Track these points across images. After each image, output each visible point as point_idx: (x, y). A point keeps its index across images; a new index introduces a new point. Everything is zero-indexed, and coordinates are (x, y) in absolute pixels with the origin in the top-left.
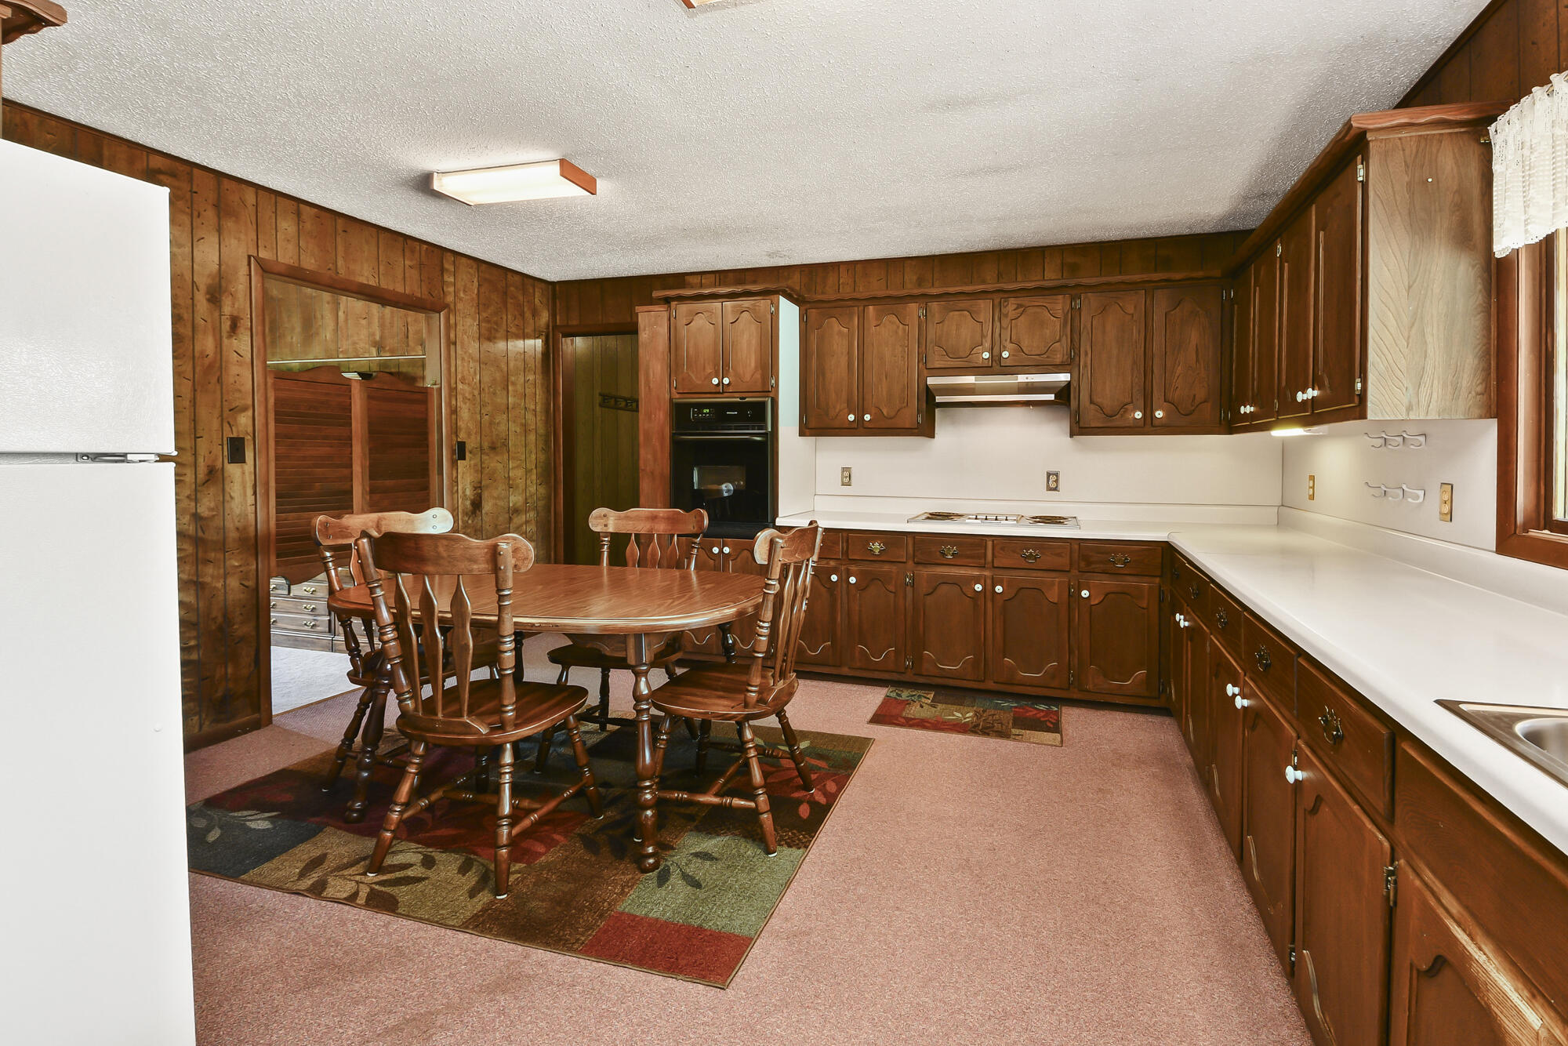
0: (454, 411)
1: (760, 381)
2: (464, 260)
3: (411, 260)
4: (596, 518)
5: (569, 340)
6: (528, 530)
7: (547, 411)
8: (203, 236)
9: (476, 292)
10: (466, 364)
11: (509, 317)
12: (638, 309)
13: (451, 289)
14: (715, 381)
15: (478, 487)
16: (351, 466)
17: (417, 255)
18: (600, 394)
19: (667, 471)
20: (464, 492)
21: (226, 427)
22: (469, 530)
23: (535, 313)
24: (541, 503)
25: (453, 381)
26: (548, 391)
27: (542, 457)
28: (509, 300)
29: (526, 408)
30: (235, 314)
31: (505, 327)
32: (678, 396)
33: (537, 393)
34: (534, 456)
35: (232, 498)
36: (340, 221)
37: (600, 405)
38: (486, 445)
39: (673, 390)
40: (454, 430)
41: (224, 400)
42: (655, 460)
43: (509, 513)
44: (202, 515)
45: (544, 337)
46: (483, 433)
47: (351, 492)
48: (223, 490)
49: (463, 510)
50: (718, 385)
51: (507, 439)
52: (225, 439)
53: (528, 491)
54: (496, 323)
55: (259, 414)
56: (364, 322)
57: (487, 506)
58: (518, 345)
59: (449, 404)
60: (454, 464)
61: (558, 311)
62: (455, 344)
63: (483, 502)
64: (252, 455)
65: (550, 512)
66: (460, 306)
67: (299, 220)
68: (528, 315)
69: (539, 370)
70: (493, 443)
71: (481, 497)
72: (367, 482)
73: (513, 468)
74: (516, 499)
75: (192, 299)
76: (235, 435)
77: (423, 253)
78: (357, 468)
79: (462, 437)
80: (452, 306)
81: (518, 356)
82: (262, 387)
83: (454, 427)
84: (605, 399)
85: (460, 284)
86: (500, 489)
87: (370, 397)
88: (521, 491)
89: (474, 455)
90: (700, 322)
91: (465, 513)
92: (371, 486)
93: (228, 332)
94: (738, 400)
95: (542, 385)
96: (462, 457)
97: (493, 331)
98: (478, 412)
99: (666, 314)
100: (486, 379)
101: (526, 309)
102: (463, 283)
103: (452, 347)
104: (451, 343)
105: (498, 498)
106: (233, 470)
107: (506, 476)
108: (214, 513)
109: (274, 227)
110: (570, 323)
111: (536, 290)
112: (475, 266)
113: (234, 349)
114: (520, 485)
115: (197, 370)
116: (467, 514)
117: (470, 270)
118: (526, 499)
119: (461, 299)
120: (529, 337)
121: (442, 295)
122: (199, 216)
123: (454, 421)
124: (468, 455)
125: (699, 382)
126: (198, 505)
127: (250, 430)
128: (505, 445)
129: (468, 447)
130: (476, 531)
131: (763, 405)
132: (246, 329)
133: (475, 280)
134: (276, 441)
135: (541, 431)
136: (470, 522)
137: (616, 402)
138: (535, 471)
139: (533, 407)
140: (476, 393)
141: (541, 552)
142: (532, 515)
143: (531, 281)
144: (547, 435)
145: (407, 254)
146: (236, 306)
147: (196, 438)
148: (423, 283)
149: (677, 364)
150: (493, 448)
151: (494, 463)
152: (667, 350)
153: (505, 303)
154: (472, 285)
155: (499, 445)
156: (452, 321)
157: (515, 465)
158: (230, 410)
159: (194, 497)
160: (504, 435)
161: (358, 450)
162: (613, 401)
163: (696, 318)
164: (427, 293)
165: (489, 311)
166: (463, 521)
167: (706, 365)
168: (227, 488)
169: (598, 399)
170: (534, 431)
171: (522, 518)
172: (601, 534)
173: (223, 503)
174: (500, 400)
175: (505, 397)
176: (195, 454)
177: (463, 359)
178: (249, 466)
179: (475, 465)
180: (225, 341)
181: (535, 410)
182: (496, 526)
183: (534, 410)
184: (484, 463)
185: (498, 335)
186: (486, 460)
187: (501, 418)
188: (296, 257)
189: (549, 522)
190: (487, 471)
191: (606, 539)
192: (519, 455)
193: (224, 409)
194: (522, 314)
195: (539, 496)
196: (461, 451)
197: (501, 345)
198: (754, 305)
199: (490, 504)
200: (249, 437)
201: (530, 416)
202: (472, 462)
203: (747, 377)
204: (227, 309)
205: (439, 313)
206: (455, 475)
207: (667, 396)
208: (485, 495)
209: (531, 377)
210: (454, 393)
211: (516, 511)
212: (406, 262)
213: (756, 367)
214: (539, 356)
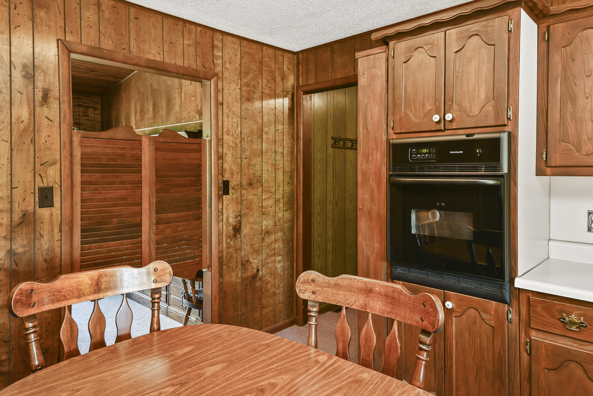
0: (220, 157)
1: (493, 113)
2: (230, 38)
3: (190, 39)
4: (304, 282)
5: (308, 96)
6: (277, 246)
7: (292, 153)
8: (19, 24)
9: (239, 63)
10: (230, 120)
11: (264, 81)
12: (358, 55)
13: (220, 62)
14: (436, 118)
15: (239, 216)
16: (140, 204)
17: (193, 36)
18: (332, 138)
19: (384, 212)
20: (227, 220)
21: (38, 179)
22: (231, 250)
23: (284, 78)
24: (287, 225)
25: (220, 134)
26: (293, 137)
27: (287, 189)
28: (264, 68)
29: (276, 152)
30: (46, 87)
31: (260, 90)
32: (395, 136)
33: (285, 139)
34: (281, 189)
35: (42, 236)
36: (132, 10)
37: (332, 147)
38: (244, 182)
39: (390, 131)
40: (220, 172)
41: (36, 157)
42: (372, 199)
43: (262, 234)
44: (16, 251)
45: (290, 96)
46: (243, 173)
47: (140, 225)
48: (35, 230)
49: (227, 234)
50: (439, 122)
51: (261, 176)
52: (37, 188)
53: (277, 216)
54: (254, 87)
55: (65, 167)
56: (193, 98)
57: (245, 230)
58: (270, 103)
59: (217, 151)
60: (220, 198)
61: (300, 74)
62: (222, 104)
63: (242, 227)
64: (59, 199)
65: (293, 232)
66: (226, 74)
67: (99, 10)
68: (278, 79)
69: (286, 121)
70: (250, 180)
71: (240, 223)
72: (154, 216)
73: (266, 199)
74: (267, 223)
75: (10, 76)
76: (45, 185)
77: (198, 33)
78: (145, 206)
79: (227, 176)
80: (220, 75)
81: (270, 111)
82: (68, 145)
83: (220, 168)
84: (335, 141)
85: (226, 58)
86: (255, 216)
87: (157, 149)
88: (271, 217)
89: (236, 190)
90: (419, 57)
91: (228, 237)
92: (157, 218)
93: (40, 102)
94: (464, 137)
95: (289, 132)
96: (226, 192)
97: (251, 93)
98: (239, 157)
99: (384, 55)
100: (245, 131)
101: (277, 74)
102: (229, 57)
103: (220, 107)
104: (219, 104)
105: (254, 223)
106: (45, 212)
107: (260, 205)
108: (27, 249)
109: (79, 16)
110: (308, 83)
111: (285, 59)
112: (238, 43)
113: (46, 115)
114: (271, 212)
115: (14, 133)
116: (230, 237)
117: (235, 46)
118: (275, 223)
119: (227, 69)
120: (279, 97)
121: (213, 67)
122: (15, 8)
123: (220, 165)
124: (231, 191)
125: (417, 121)
126: (13, 243)
127: (58, 179)
128: (260, 181)
129: (231, 184)
130: (236, 250)
131: (497, 142)
132: (55, 99)
133: (239, 54)
134: (81, 187)
135: (288, 169)
136: (232, 243)
137: (344, 143)
138: (282, 201)
139: (281, 150)
140: (238, 141)
141: (286, 264)
142: (280, 234)
143: (281, 52)
144: (292, 172)
145: (186, 35)
146: (47, 81)
147: (12, 188)
148: (198, 57)
149: (394, 105)
150: (250, 184)
151: (250, 195)
152: (384, 91)
153: (261, 71)
154: (236, 58)
155: (255, 181)
156: (220, 87)
157: (267, 197)
158: (41, 165)
159: (9, 237)
160: (258, 174)
161: (146, 190)
162: (342, 142)
163: (415, 53)
164: (200, 65)
165: (249, 77)
166: (226, 243)
167: (426, 101)
168: (38, 229)
169: (330, 142)
170: (282, 170)
171: (272, 238)
172: (309, 303)
173: (34, 240)
174: (256, 146)
175: (260, 144)
176: (11, 202)
177: (228, 116)
178: (56, 210)
179: (237, 198)
180: (38, 109)
181: (283, 154)
182: (252, 245)
183: (281, 153)
184: (243, 196)
185: (255, 96)
186: (245, 193)
187: (256, 161)
188: (97, 40)
189: (292, 240)
190: (245, 202)
191: (315, 309)
192: (270, 188)
193: (36, 164)
194: (274, 79)
195: (285, 219)
196: (225, 188)
197: (257, 104)
198: (486, 26)
199: (248, 228)
200: (57, 186)
201: (279, 157)
202: (234, 196)
203: (476, 111)
204: (40, 84)
205: (210, 80)
206: (220, 207)
207: (384, 138)
208: (244, 221)
209: (280, 127)
210: (221, 143)
211: (268, 233)
212: (185, 42)
213: (487, 98)
214: (286, 110)
